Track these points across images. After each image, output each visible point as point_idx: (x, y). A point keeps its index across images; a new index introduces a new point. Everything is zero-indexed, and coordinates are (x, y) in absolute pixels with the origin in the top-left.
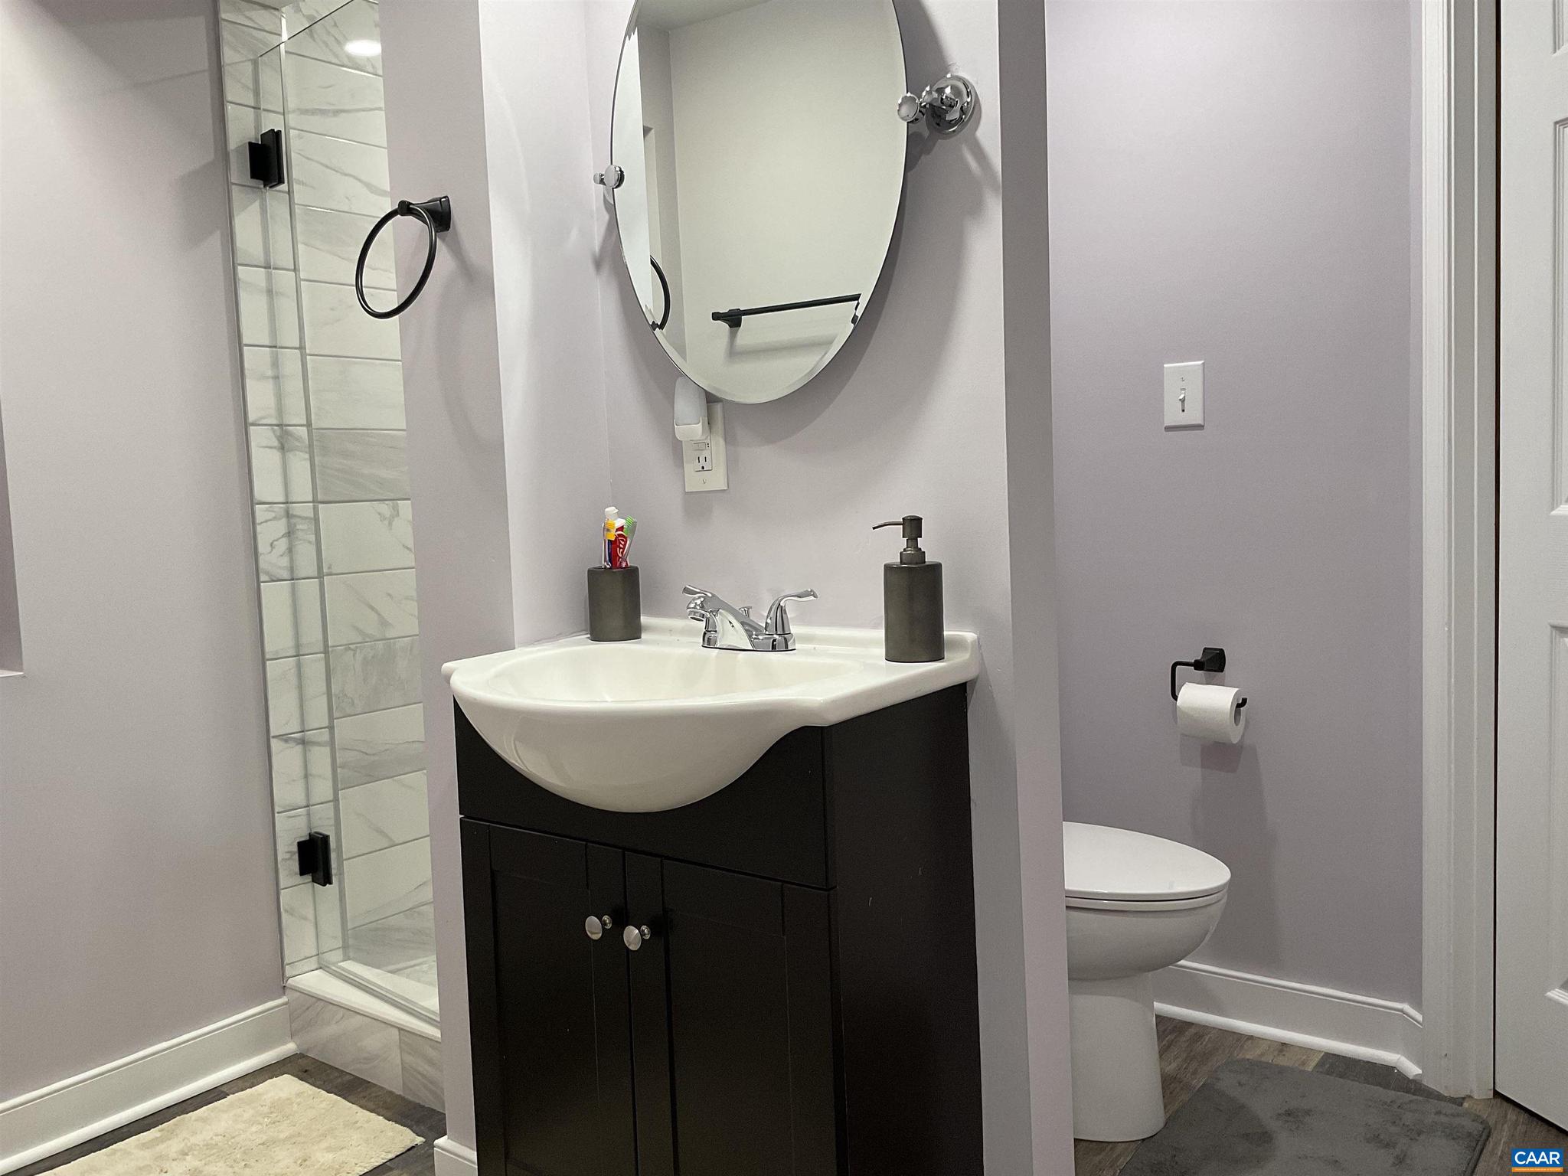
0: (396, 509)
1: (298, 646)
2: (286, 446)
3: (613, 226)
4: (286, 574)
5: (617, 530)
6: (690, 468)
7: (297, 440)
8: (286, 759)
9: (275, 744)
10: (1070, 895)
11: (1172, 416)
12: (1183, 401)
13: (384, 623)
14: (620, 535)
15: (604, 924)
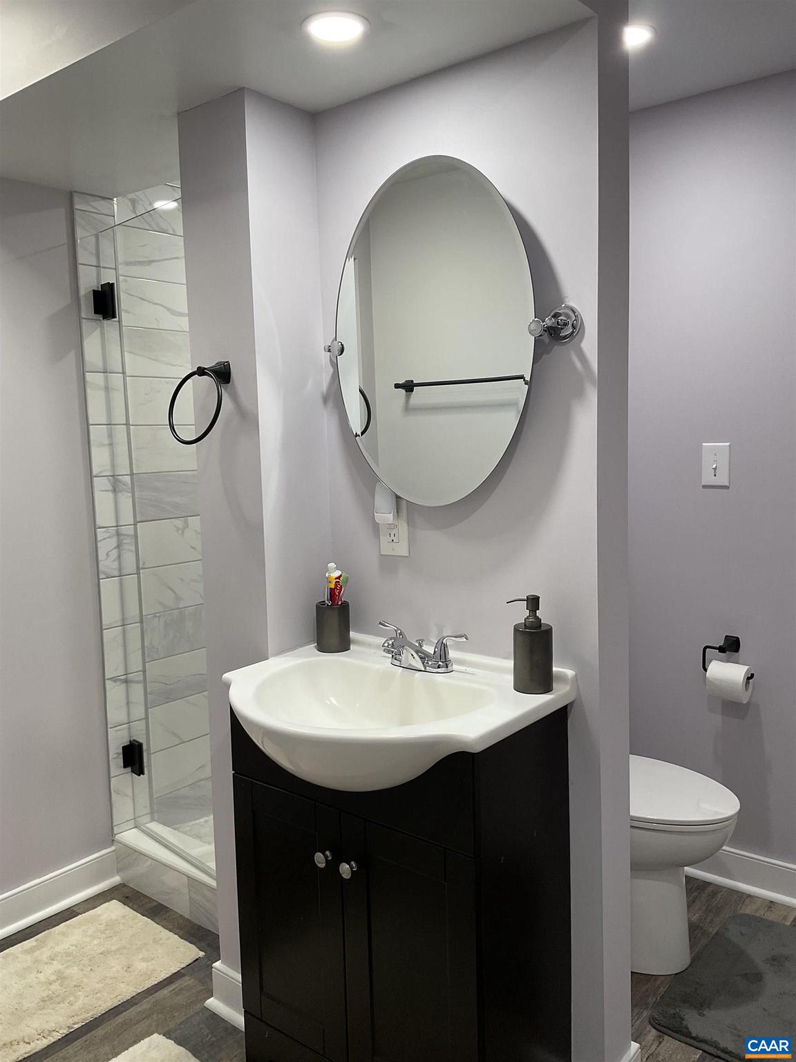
0: (186, 523)
1: (123, 619)
2: (117, 489)
3: (336, 376)
4: (116, 573)
5: (336, 579)
6: (384, 540)
7: (124, 485)
8: (115, 693)
9: (109, 684)
10: (633, 819)
11: (708, 479)
12: (715, 469)
13: (178, 598)
14: (337, 582)
15: (326, 857)
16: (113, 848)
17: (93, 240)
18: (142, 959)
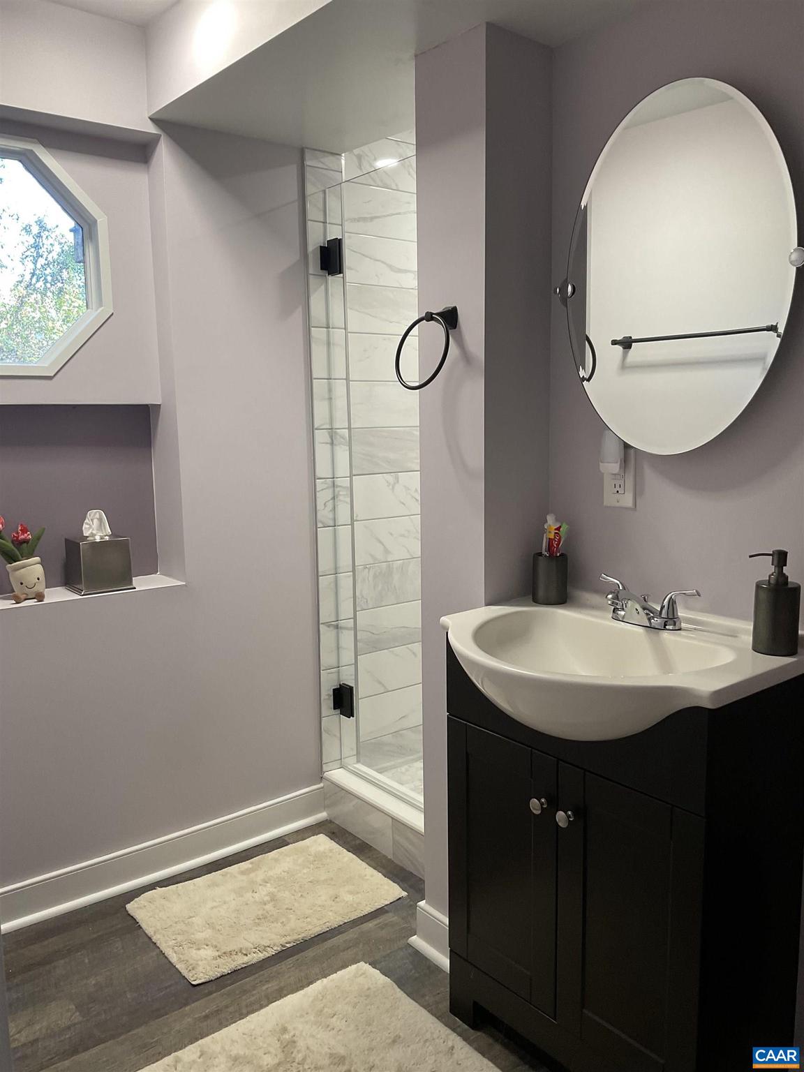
0: (397, 478)
1: (336, 568)
2: (334, 442)
4: (331, 523)
5: (556, 529)
6: (608, 491)
7: (342, 437)
8: (328, 637)
9: (321, 627)
13: (387, 551)
14: (556, 533)
15: (542, 804)
16: (322, 785)
17: (321, 195)
18: (348, 892)
